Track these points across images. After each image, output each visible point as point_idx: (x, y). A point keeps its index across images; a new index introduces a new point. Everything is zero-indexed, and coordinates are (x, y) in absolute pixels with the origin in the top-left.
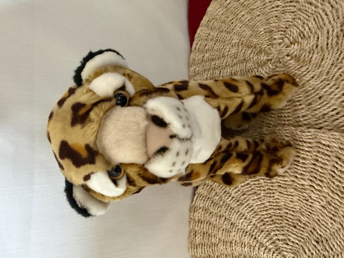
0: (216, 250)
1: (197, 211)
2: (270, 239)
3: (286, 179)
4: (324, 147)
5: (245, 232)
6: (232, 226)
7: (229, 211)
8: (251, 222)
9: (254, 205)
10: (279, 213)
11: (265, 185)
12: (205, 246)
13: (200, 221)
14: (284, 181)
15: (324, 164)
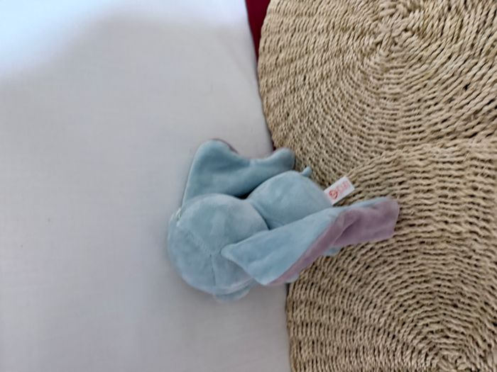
0: (335, 367)
1: (297, 308)
2: (419, 334)
3: (430, 228)
4: (483, 164)
5: (376, 330)
6: (355, 324)
7: (348, 300)
8: (384, 312)
9: (386, 283)
10: (427, 288)
11: (399, 246)
12: (317, 362)
13: (305, 324)
14: (429, 232)
15: (488, 191)
